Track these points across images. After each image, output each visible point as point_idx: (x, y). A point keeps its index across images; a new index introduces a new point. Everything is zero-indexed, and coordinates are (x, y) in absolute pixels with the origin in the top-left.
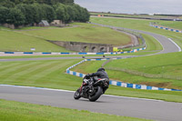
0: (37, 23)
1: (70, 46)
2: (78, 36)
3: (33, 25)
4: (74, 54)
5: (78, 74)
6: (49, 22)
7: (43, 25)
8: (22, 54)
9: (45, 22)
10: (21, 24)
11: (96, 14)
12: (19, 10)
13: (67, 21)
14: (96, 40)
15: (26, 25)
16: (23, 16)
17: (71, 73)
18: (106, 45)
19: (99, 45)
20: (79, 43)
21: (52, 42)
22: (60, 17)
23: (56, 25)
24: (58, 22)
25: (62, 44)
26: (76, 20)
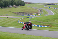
0: (8, 6)
1: (19, 13)
2: (21, 10)
3: (7, 7)
4: (20, 16)
6: (12, 6)
7: (10, 7)
9: (11, 6)
10: (3, 7)
11: (27, 3)
12: (2, 2)
13: (18, 6)
15: (5, 7)
18: (30, 13)
19: (28, 13)
20: (22, 13)
21: (13, 12)
23: (14, 7)
24: (15, 6)
25: (16, 13)
26: (21, 5)
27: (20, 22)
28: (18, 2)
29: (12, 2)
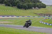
0: (31, 8)
3: (30, 9)
4: (42, 17)
5: (43, 23)
7: (33, 9)
8: (27, 17)
9: (33, 8)
10: (27, 9)
12: (26, 5)
13: (40, 8)
14: (48, 13)
15: (28, 9)
16: (27, 6)
17: (41, 22)
18: (51, 14)
19: (49, 14)
20: (43, 14)
21: (35, 14)
22: (38, 7)
23: (36, 9)
24: (37, 8)
25: (38, 14)
27: (42, 22)
28: (40, 4)
29: (35, 5)
